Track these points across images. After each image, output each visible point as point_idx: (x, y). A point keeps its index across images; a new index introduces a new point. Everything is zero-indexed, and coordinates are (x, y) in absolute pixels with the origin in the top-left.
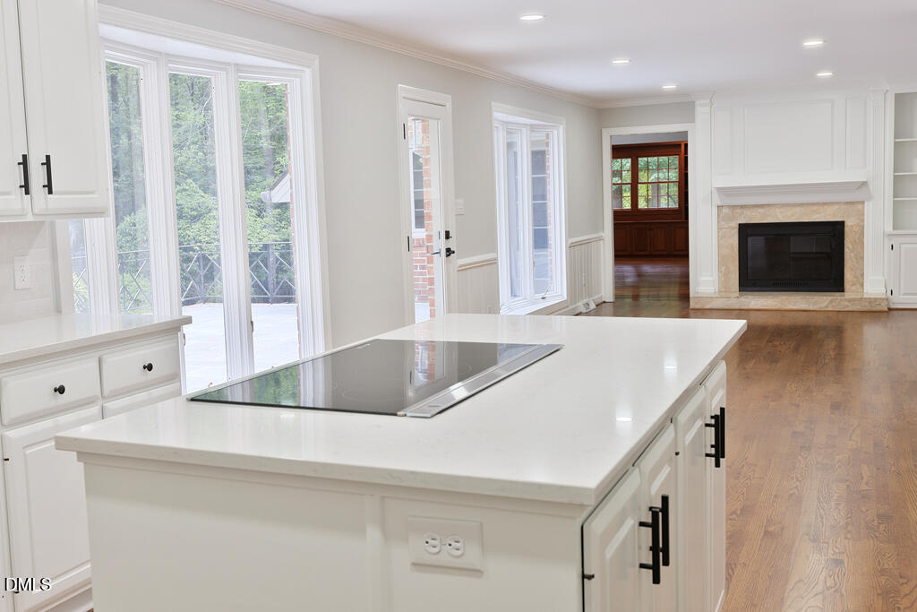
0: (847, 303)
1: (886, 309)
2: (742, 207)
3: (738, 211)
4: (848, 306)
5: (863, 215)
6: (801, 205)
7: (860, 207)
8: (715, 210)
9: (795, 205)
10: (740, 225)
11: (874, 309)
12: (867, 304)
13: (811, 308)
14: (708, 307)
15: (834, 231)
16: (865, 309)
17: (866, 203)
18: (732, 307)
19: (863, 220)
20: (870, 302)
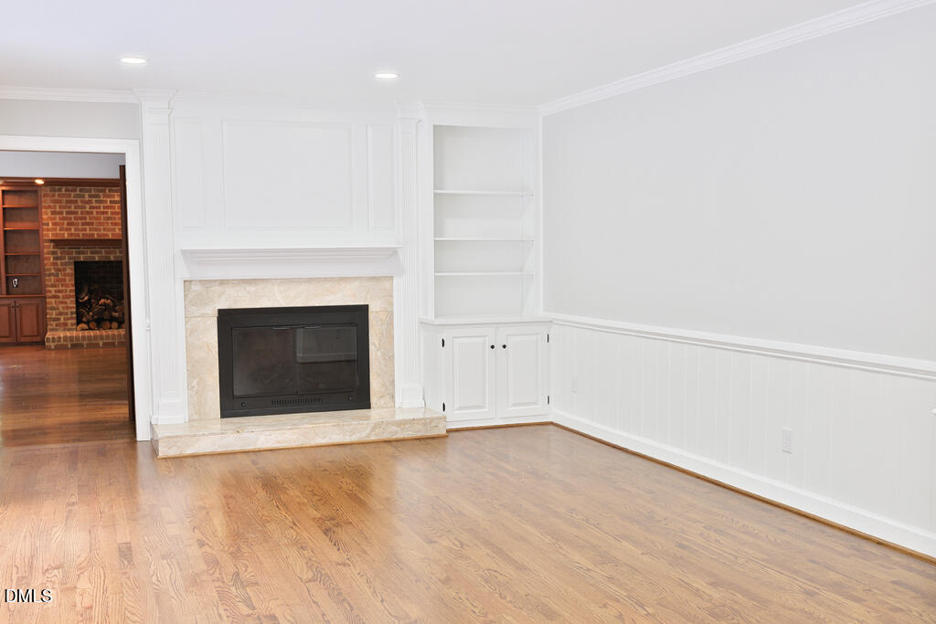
0: (394, 428)
1: (444, 432)
2: (222, 282)
3: (217, 288)
4: (397, 432)
5: (391, 296)
6: (310, 280)
7: (387, 284)
8: (180, 287)
9: (299, 281)
10: (220, 311)
11: (429, 434)
12: (421, 427)
13: (347, 439)
14: (189, 452)
15: (354, 319)
16: (419, 435)
17: (395, 280)
18: (230, 449)
19: (392, 304)
20: (425, 424)
